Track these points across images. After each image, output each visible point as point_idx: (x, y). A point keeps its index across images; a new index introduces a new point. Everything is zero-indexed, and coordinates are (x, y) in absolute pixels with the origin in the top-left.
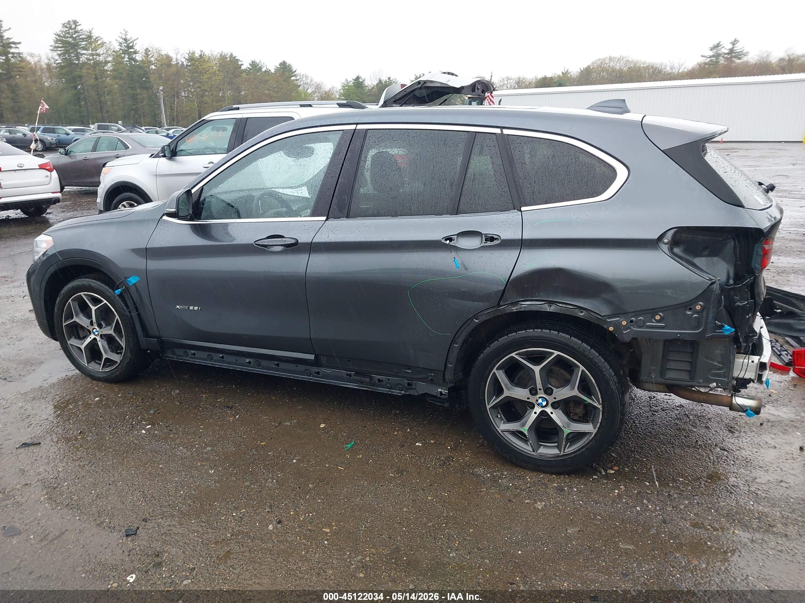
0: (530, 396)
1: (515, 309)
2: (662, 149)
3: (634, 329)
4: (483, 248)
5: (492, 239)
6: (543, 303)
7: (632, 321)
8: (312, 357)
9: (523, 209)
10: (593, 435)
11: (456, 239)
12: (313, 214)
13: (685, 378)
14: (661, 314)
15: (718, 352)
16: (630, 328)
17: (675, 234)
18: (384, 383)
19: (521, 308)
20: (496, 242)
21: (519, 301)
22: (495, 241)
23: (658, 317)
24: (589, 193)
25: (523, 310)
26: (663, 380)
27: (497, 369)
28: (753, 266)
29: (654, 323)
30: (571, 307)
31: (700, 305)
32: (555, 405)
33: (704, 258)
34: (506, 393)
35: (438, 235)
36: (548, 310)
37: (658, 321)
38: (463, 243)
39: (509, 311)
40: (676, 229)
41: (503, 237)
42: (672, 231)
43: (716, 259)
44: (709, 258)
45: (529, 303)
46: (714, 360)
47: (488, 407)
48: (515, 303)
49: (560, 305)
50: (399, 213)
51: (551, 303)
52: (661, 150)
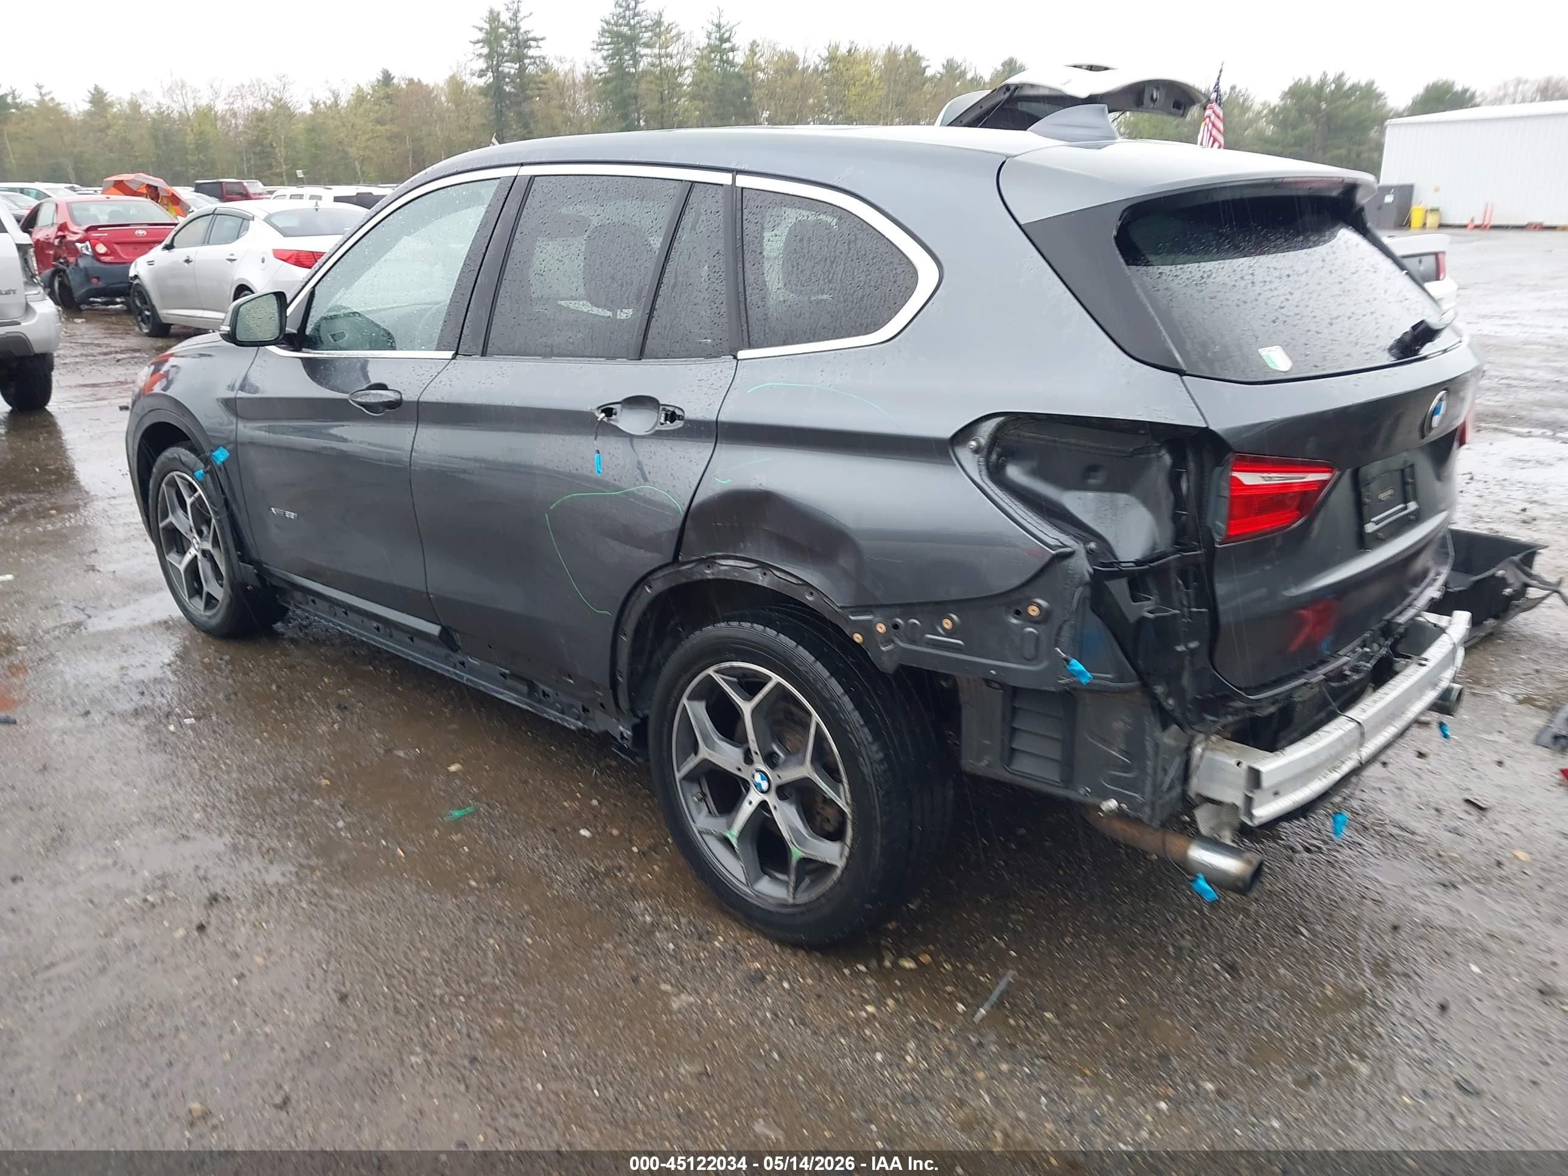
0: (743, 766)
1: (709, 573)
2: (1022, 222)
3: (901, 644)
4: (658, 435)
5: (672, 417)
6: (753, 565)
7: (896, 626)
8: (434, 629)
9: (741, 354)
10: (839, 872)
11: (618, 411)
12: (439, 348)
13: (1047, 776)
14: (954, 616)
15: (1118, 725)
16: (893, 641)
17: (999, 428)
18: (551, 700)
19: (720, 572)
20: (678, 424)
21: (714, 557)
22: (677, 422)
23: (947, 624)
24: (861, 325)
25: (722, 577)
26: (1007, 775)
27: (691, 698)
28: (1210, 525)
29: (939, 635)
30: (794, 580)
31: (1039, 606)
32: (783, 792)
33: (1090, 495)
34: (704, 752)
35: (589, 402)
36: (760, 583)
37: (949, 634)
38: (631, 422)
39: (699, 577)
40: (1001, 419)
41: (689, 415)
42: (991, 424)
43: (1123, 498)
44: (1107, 495)
45: (731, 562)
46: (1109, 744)
47: (678, 776)
48: (710, 561)
49: (778, 573)
50: (556, 351)
51: (764, 567)
52: (1020, 226)
